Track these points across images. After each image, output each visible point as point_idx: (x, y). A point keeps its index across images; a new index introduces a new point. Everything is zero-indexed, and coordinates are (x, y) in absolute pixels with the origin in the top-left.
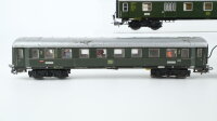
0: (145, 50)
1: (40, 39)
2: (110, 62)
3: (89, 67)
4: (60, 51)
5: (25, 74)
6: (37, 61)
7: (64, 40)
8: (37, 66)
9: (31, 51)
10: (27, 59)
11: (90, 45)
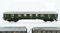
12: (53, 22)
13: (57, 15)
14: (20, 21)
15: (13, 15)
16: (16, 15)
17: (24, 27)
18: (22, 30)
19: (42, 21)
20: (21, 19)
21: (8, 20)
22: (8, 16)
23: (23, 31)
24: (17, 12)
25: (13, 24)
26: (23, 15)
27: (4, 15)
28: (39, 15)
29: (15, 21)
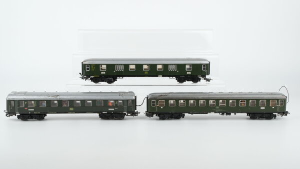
0: (94, 101)
1: (25, 94)
2: (71, 109)
3: (57, 113)
4: (38, 102)
5: (15, 117)
6: (23, 108)
7: (41, 94)
8: (23, 112)
9: (19, 102)
10: (17, 107)
11: (58, 98)
12: (199, 83)
13: (207, 66)
14: (119, 81)
15: (104, 67)
16: (111, 67)
17: (129, 92)
18: (125, 98)
19: (173, 81)
20: (123, 76)
21: (92, 80)
22: (93, 70)
23: (128, 100)
24: (113, 60)
25: (103, 88)
26: (126, 66)
27: (84, 66)
28: (166, 66)
29: (110, 82)
